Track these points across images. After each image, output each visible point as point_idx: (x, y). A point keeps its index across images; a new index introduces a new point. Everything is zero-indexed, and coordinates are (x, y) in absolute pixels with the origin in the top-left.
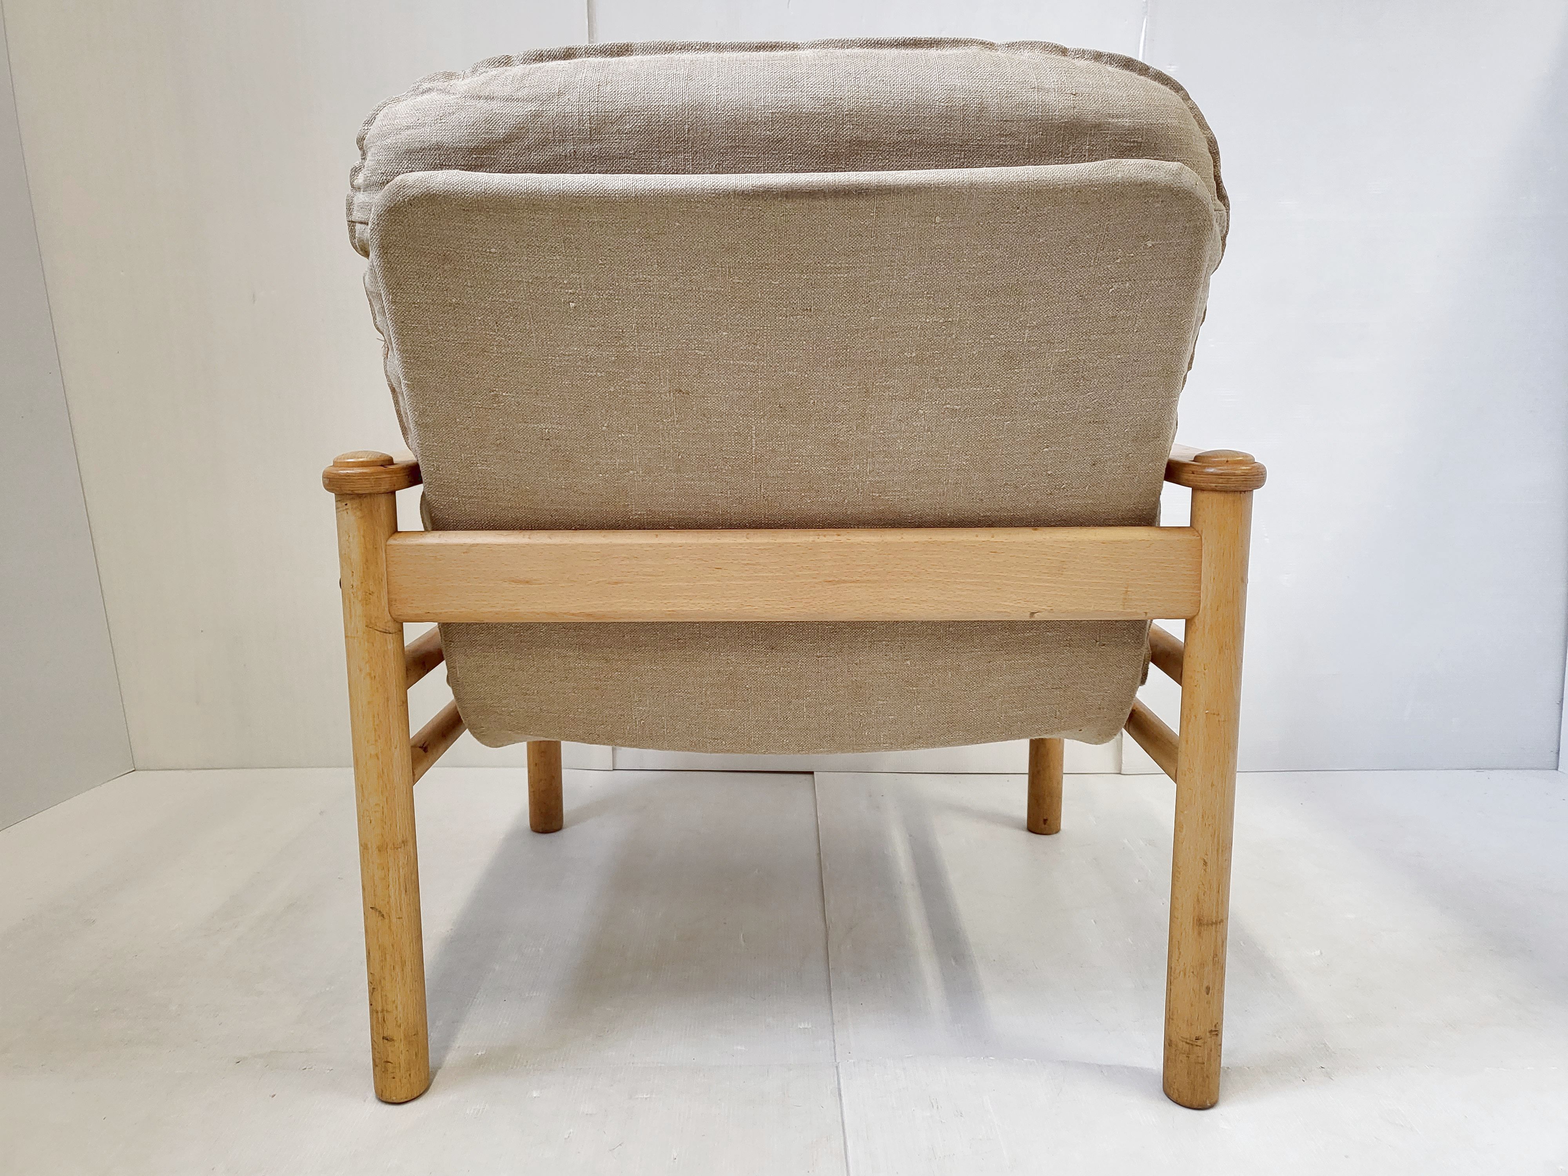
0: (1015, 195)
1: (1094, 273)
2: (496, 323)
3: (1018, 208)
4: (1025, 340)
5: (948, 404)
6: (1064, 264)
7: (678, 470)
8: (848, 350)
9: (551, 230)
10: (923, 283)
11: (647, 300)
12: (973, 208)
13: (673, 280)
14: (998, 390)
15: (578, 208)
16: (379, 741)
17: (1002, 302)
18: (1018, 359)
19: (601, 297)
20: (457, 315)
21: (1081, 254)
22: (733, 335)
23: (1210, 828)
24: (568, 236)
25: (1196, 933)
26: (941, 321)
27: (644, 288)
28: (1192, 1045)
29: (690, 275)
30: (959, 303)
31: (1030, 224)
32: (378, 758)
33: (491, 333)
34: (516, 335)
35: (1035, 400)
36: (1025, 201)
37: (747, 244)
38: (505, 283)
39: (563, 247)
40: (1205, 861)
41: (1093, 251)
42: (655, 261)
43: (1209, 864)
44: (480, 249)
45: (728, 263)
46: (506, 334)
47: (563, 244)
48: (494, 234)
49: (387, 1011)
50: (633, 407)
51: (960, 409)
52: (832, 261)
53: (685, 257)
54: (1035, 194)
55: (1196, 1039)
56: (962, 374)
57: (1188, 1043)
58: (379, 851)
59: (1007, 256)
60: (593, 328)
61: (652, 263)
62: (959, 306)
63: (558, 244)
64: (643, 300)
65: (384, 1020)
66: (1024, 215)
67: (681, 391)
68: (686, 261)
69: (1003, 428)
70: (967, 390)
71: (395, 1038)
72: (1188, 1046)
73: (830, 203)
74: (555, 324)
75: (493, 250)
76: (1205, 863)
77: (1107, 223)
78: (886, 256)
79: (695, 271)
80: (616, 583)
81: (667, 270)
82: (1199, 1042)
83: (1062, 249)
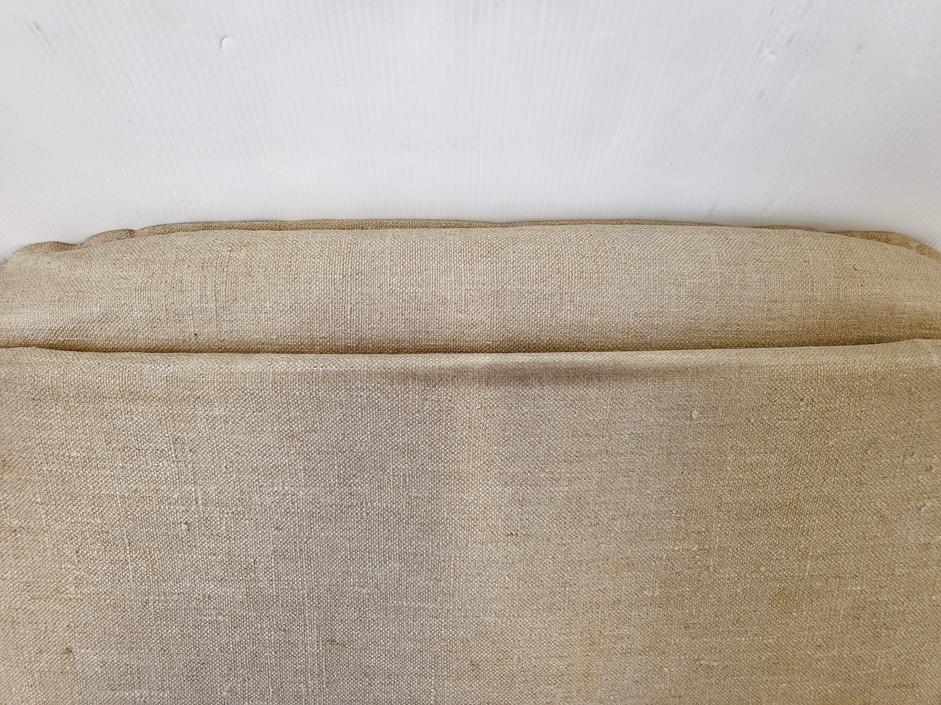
0: (798, 382)
1: (899, 486)
2: (77, 552)
3: (802, 400)
4: (807, 574)
5: (703, 659)
6: (860, 473)
8: (567, 589)
9: (155, 426)
10: (672, 499)
11: (289, 519)
12: (742, 399)
13: (326, 493)
14: (771, 641)
15: (193, 397)
17: (777, 523)
18: (797, 598)
19: (226, 516)
20: (20, 543)
21: (883, 461)
22: (408, 567)
24: (179, 434)
26: (694, 549)
27: (285, 504)
29: (350, 485)
30: (719, 525)
31: (816, 421)
33: (69, 566)
34: (105, 568)
35: (819, 655)
36: (812, 390)
37: (430, 446)
38: (91, 497)
39: (172, 450)
41: (898, 457)
42: (301, 468)
44: (56, 452)
45: (403, 470)
46: (90, 567)
47: (172, 446)
48: (76, 432)
50: (267, 664)
51: (718, 666)
52: (547, 470)
53: (344, 462)
54: (825, 381)
56: (722, 619)
59: (784, 463)
60: (215, 557)
61: (296, 470)
62: (718, 529)
63: (165, 446)
64: (284, 520)
66: (809, 408)
67: (334, 641)
68: (344, 467)
69: (777, 693)
70: (728, 640)
73: (548, 391)
74: (160, 553)
75: (74, 454)
77: (918, 421)
78: (622, 463)
79: (357, 480)
81: (318, 479)
83: (857, 454)
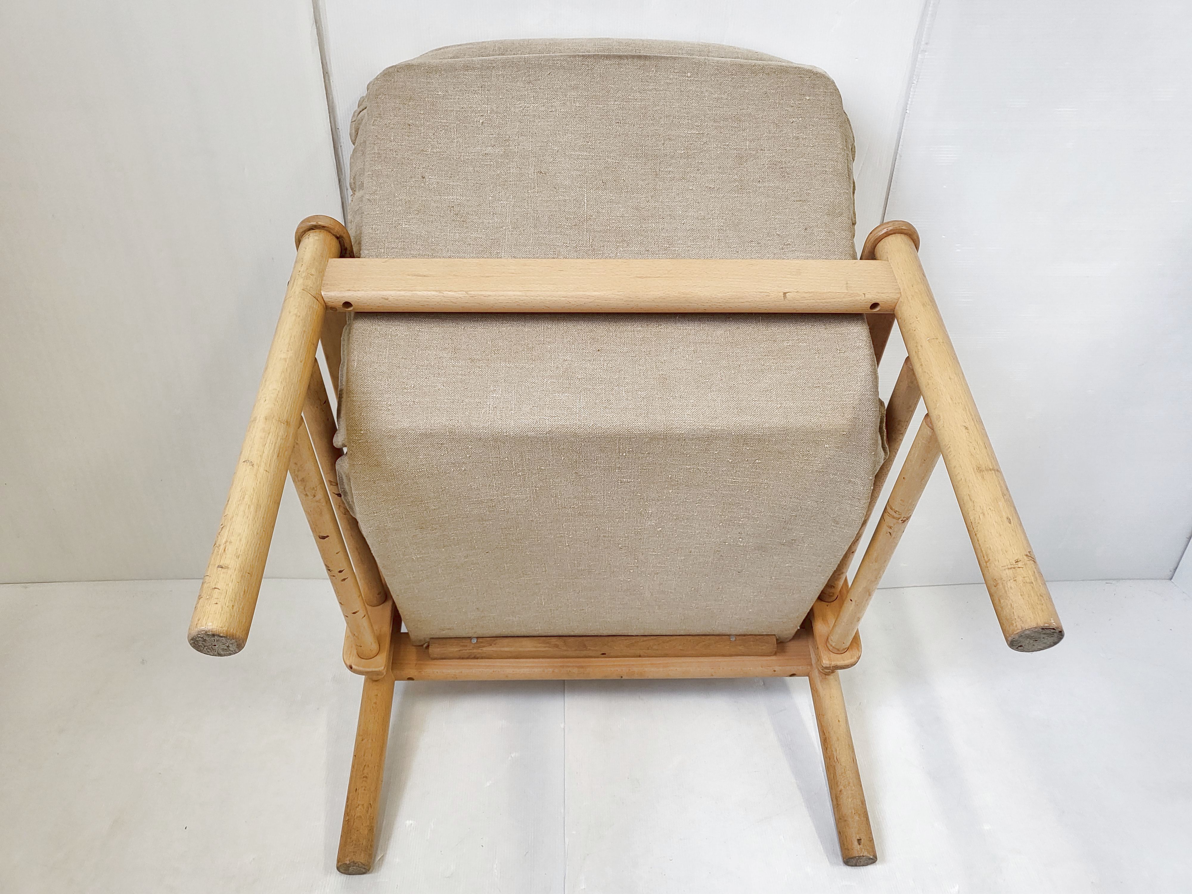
7: (535, 227)
16: (290, 351)
23: (960, 404)
25: (980, 478)
28: (1014, 568)
32: (286, 361)
40: (965, 426)
43: (969, 428)
49: (230, 542)
55: (1016, 562)
57: (1011, 568)
58: (266, 419)
65: (225, 550)
71: (230, 567)
72: (1011, 571)
76: (967, 428)
80: (487, 277)
82: (1020, 564)
